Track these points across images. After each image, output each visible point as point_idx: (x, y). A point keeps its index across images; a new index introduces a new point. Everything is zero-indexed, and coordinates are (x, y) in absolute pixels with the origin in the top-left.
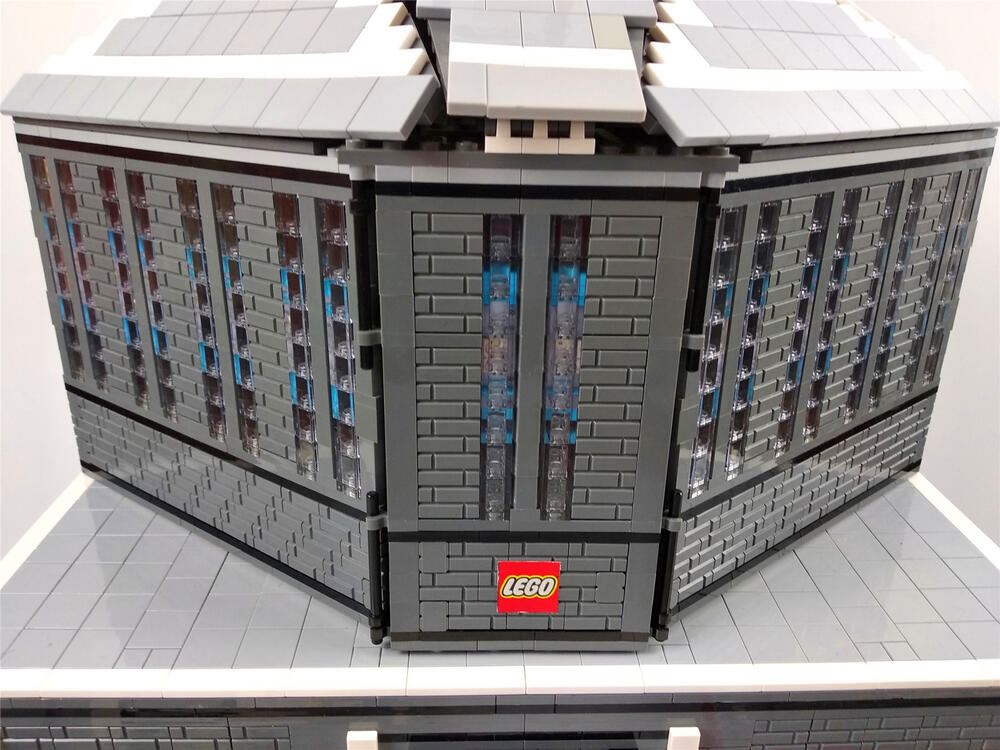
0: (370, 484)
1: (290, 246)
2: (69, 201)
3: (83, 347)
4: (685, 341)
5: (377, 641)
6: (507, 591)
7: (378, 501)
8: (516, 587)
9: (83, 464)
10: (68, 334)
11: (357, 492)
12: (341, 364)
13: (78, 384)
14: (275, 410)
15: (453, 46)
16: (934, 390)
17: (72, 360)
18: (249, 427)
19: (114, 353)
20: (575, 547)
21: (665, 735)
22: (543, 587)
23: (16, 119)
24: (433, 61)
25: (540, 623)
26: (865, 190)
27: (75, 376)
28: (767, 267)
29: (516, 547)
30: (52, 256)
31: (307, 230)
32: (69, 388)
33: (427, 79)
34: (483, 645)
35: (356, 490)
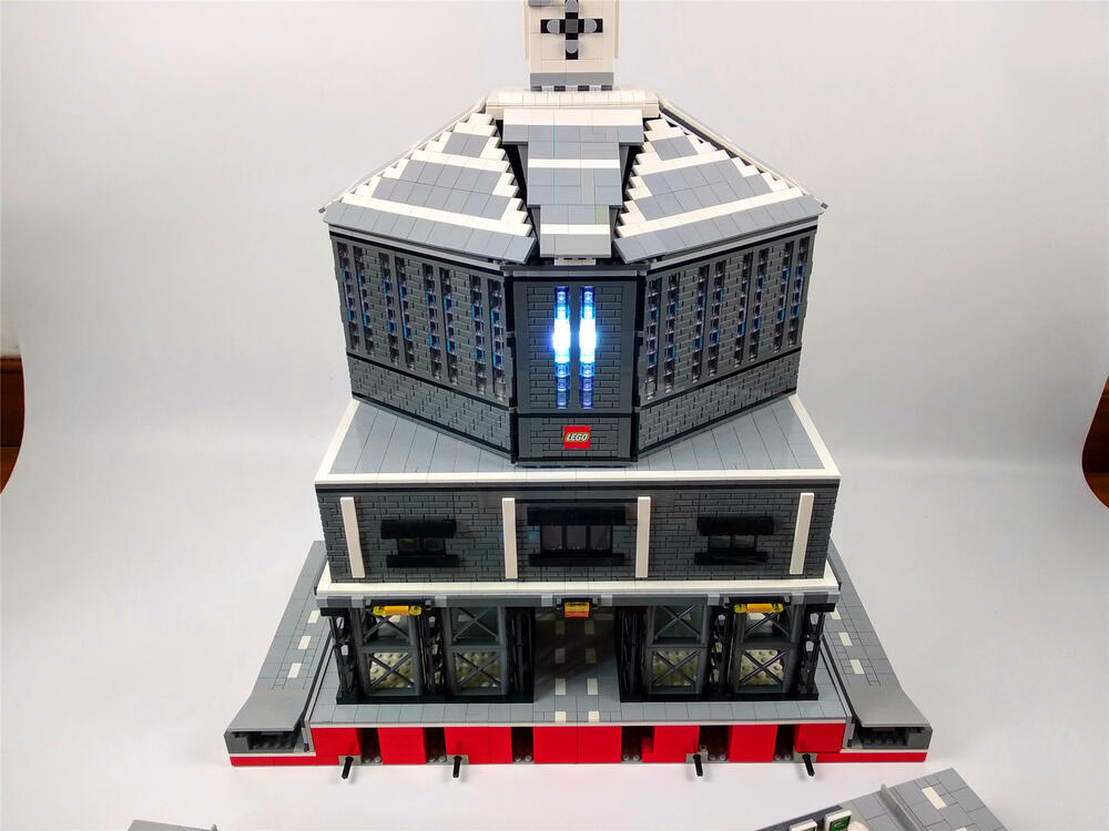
0: (510, 394)
1: (476, 296)
2: (360, 266)
3: (360, 334)
4: (636, 334)
5: (513, 462)
6: (568, 439)
7: (514, 401)
8: (572, 437)
9: (353, 393)
10: (351, 328)
11: (504, 398)
12: (498, 344)
13: (356, 352)
14: (466, 364)
15: (542, 226)
16: (799, 349)
17: (352, 340)
18: (453, 372)
19: (380, 338)
20: (596, 420)
21: (636, 501)
22: (583, 437)
23: (331, 225)
24: (534, 231)
25: (583, 454)
26: (728, 261)
27: (353, 348)
28: (676, 300)
29: (571, 420)
30: (345, 289)
31: (484, 290)
32: (348, 354)
33: (532, 240)
34: (558, 463)
35: (503, 397)
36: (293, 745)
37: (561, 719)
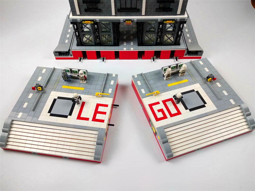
36: (68, 55)
37: (125, 49)
